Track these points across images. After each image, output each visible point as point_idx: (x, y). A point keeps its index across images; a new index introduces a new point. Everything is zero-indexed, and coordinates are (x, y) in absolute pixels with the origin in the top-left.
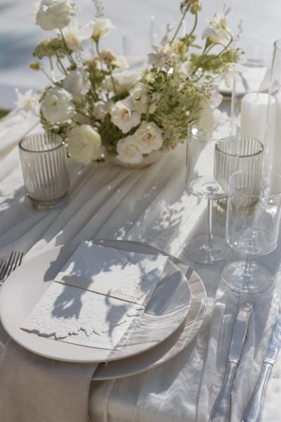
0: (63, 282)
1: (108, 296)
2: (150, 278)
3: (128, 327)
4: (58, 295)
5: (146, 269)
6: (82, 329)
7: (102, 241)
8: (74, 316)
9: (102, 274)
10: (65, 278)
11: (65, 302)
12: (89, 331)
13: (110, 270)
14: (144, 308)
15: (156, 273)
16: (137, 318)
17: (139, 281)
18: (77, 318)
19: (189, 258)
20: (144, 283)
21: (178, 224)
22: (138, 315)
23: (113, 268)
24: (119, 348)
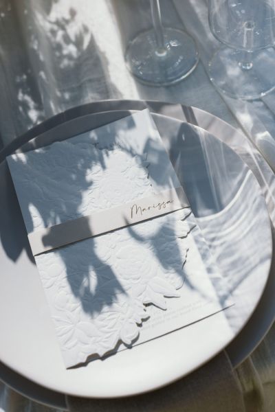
0: (49, 248)
1: (128, 226)
2: (153, 159)
3: (199, 257)
4: (64, 274)
5: (134, 147)
6: (147, 305)
7: (32, 141)
8: (117, 291)
9: (87, 196)
10: (46, 240)
11: (85, 280)
12: (158, 299)
13: (91, 183)
14: (188, 211)
15: (153, 145)
16: (196, 233)
17: (143, 173)
18: (123, 291)
19: (151, 86)
20: (154, 172)
21: (92, 42)
22: (193, 228)
23: (90, 175)
24: (228, 303)
